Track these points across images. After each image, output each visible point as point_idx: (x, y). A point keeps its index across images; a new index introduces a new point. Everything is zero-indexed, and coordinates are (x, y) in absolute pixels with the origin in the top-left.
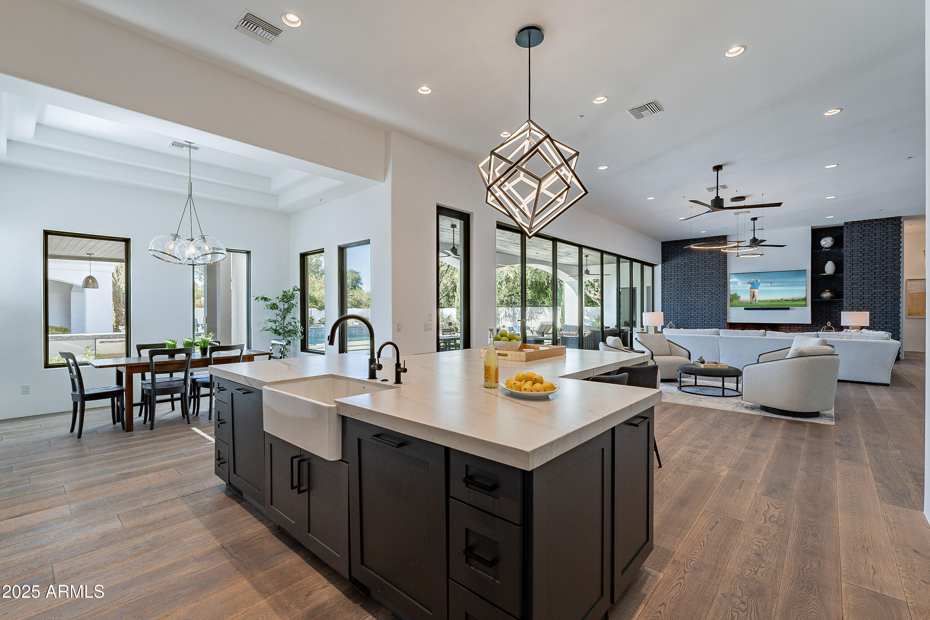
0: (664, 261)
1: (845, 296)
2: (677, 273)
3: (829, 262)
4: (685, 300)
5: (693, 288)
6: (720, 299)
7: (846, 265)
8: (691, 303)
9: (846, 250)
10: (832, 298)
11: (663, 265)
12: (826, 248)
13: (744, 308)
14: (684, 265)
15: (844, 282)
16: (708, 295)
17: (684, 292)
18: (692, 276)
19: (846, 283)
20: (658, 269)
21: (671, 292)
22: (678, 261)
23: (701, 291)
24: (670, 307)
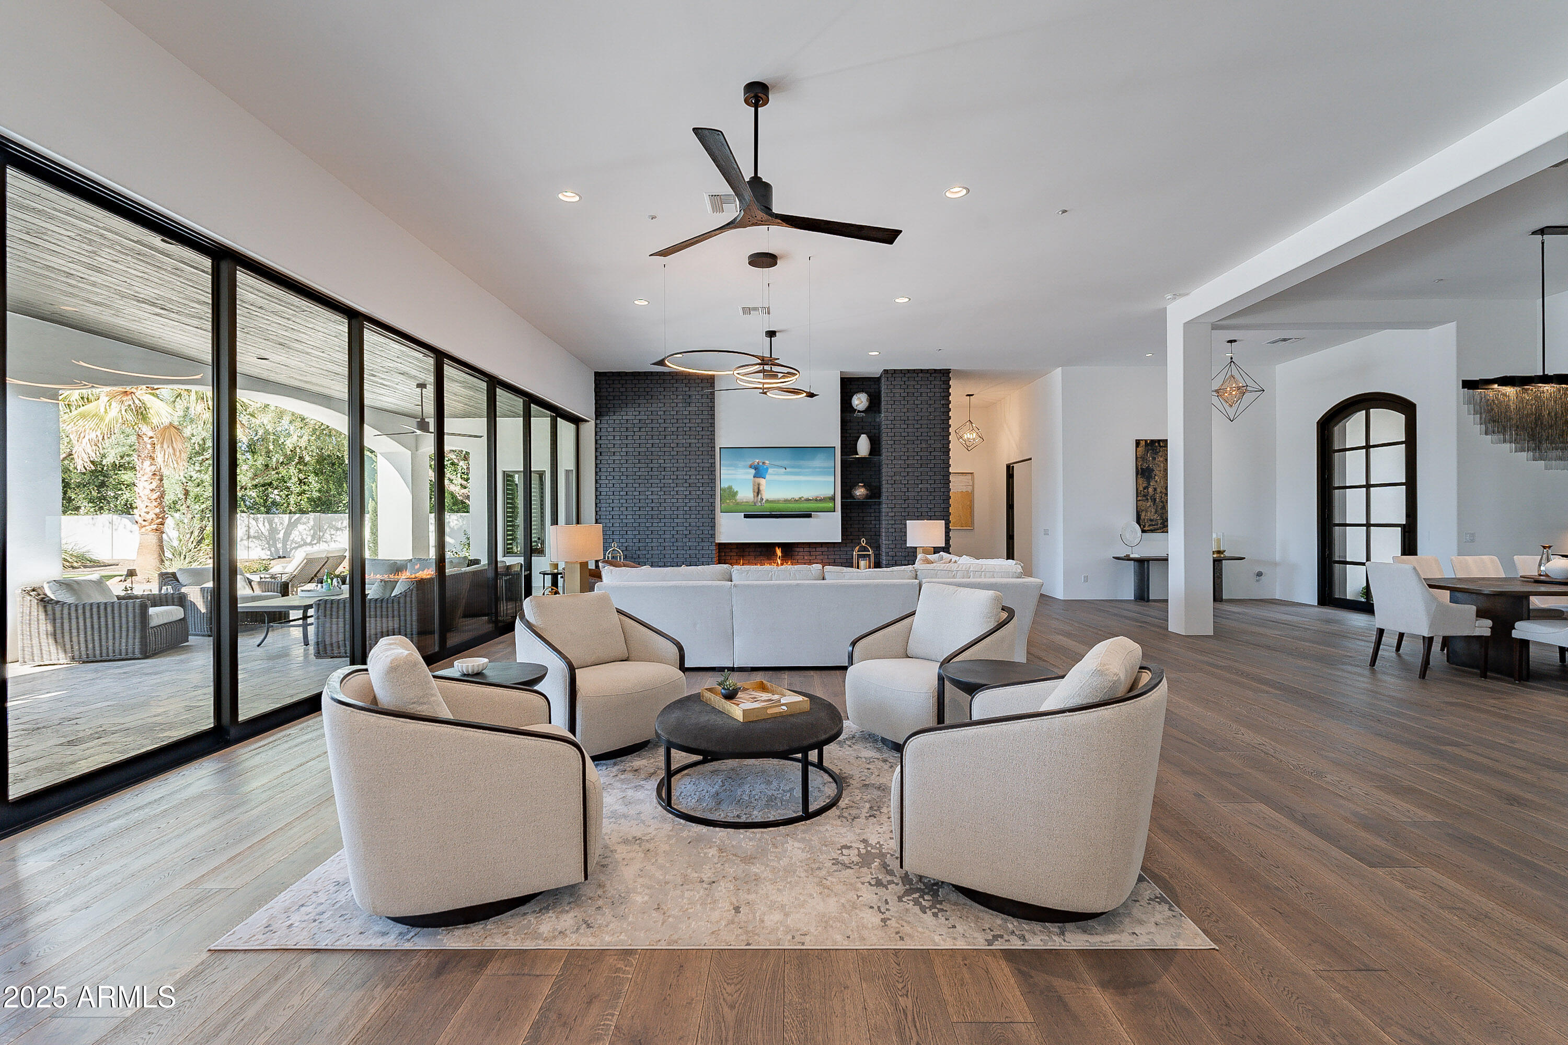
0: (598, 414)
1: (884, 495)
2: (626, 442)
3: (862, 435)
4: (641, 497)
5: (656, 473)
6: (703, 496)
7: (886, 441)
8: (653, 505)
9: (885, 417)
10: (867, 497)
11: (598, 422)
12: (859, 411)
13: (743, 514)
14: (640, 425)
15: (884, 470)
16: (682, 489)
17: (640, 481)
18: (653, 449)
19: (886, 472)
20: (589, 429)
21: (614, 481)
22: (628, 415)
23: (671, 481)
24: (612, 513)
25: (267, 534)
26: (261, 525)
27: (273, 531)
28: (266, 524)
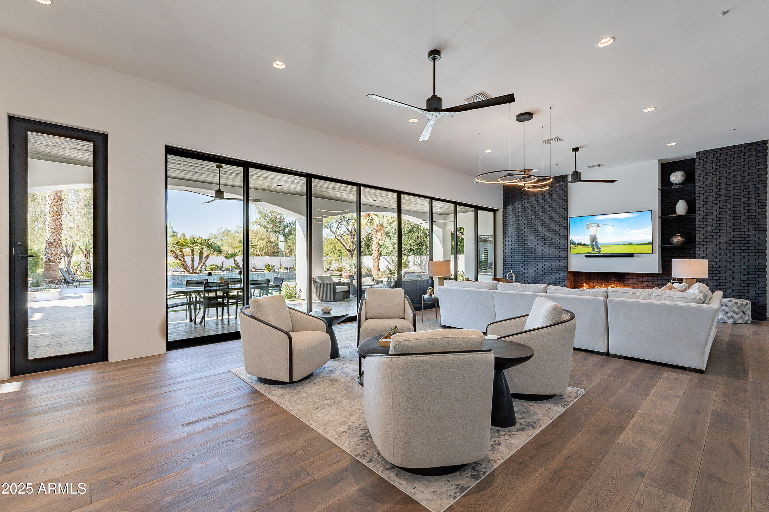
0: (505, 206)
1: (697, 241)
2: (518, 218)
3: (680, 200)
4: (526, 246)
5: (533, 234)
6: (560, 245)
7: (699, 203)
8: (531, 250)
9: (699, 184)
10: (683, 243)
11: (505, 210)
12: (676, 184)
13: (584, 255)
14: (525, 209)
15: (697, 223)
16: (548, 241)
17: (525, 238)
18: (532, 221)
19: (699, 224)
20: (500, 214)
21: (512, 239)
22: (520, 205)
23: (541, 238)
24: (511, 255)
25: (420, 263)
26: (418, 260)
27: (421, 262)
28: (420, 259)
